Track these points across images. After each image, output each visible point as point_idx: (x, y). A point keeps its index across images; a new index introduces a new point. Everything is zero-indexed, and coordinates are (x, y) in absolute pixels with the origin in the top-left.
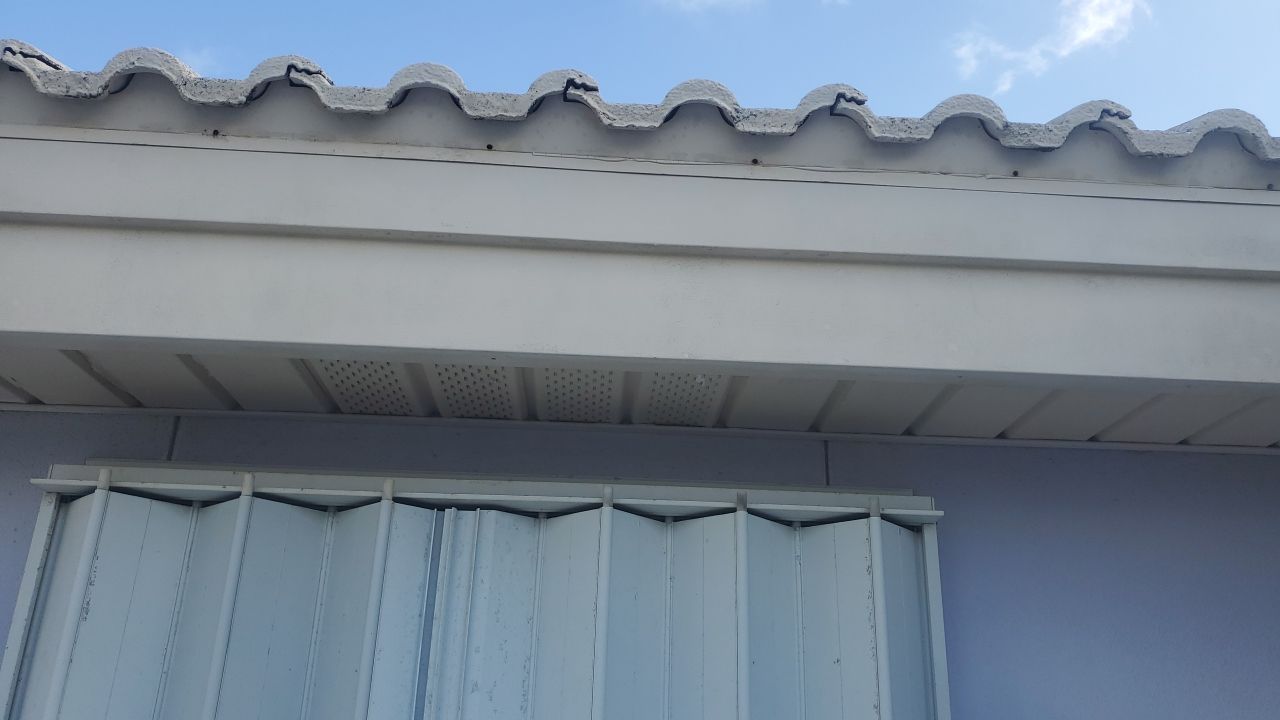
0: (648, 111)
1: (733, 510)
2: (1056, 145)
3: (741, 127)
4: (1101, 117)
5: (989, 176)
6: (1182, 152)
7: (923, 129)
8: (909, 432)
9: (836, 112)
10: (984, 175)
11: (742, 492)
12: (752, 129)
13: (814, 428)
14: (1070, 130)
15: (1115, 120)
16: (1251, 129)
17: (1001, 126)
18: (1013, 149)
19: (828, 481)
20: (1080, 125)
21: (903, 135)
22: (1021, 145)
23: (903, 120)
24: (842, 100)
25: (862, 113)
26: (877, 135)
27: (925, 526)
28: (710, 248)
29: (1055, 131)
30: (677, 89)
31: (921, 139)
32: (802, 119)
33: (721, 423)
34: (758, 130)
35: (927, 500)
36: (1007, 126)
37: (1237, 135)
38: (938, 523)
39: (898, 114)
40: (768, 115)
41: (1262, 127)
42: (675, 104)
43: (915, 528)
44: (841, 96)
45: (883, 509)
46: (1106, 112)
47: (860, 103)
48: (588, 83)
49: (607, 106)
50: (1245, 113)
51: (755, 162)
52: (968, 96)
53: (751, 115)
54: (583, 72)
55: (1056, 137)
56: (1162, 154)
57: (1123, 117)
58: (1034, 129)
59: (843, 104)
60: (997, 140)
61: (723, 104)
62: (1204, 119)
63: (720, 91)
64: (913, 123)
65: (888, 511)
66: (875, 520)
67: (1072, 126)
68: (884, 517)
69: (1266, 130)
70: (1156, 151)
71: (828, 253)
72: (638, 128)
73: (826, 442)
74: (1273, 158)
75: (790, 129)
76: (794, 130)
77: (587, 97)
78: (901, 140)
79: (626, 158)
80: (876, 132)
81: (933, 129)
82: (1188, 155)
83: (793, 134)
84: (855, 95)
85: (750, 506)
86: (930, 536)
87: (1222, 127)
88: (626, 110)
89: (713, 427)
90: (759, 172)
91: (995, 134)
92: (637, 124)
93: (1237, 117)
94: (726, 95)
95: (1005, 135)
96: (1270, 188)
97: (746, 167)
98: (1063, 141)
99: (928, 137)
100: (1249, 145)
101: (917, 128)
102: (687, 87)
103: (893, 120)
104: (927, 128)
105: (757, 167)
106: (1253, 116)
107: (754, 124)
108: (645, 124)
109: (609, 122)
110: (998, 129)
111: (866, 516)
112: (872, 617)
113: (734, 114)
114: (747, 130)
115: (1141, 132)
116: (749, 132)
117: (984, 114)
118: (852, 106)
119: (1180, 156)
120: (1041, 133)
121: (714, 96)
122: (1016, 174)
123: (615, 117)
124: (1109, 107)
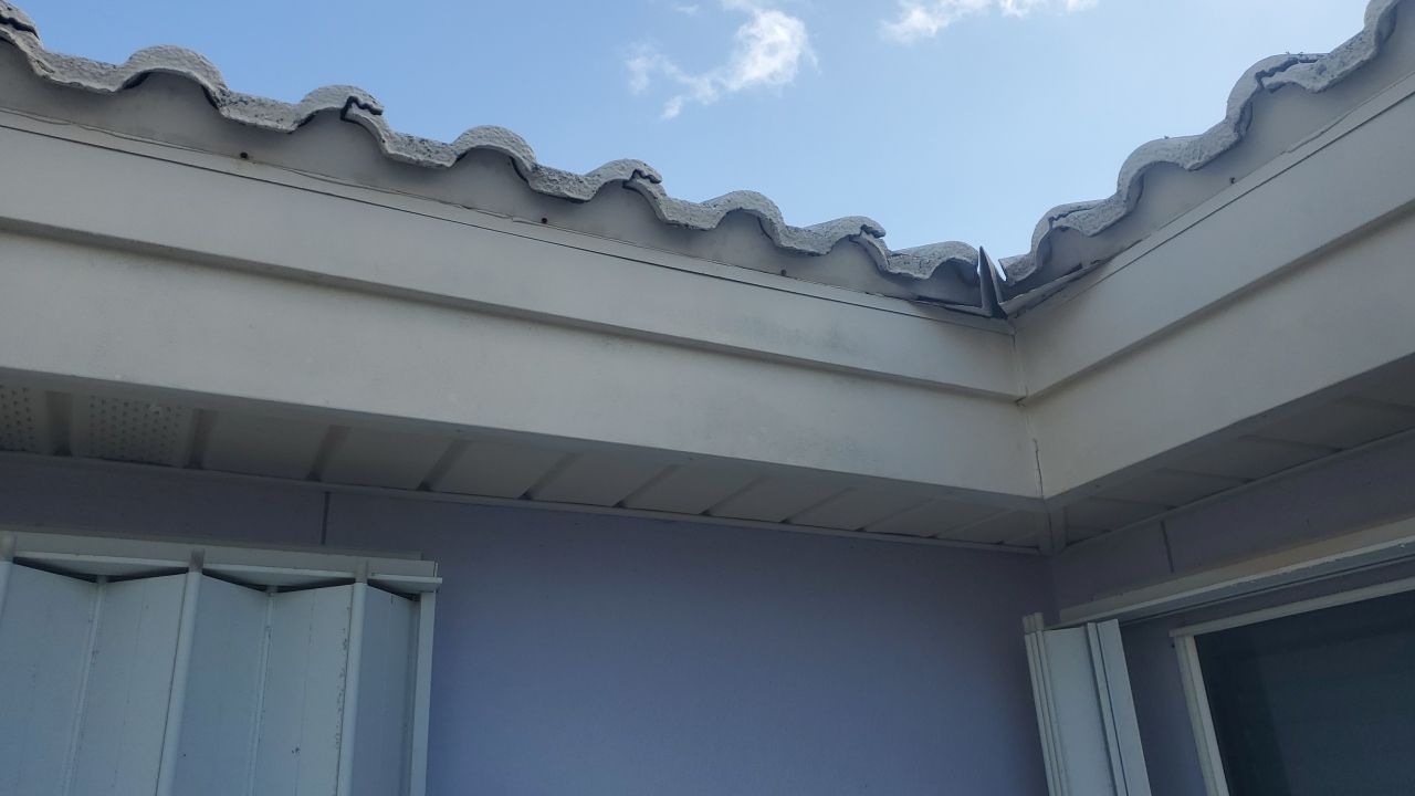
0: (102, 71)
1: (184, 571)
2: (585, 198)
3: (225, 112)
4: (633, 177)
5: (515, 219)
6: (706, 226)
7: (445, 155)
8: (425, 487)
9: (348, 117)
10: (510, 217)
11: (198, 548)
12: (240, 118)
13: (314, 476)
14: (600, 185)
15: (646, 183)
16: (769, 215)
17: (530, 168)
18: (541, 193)
19: (323, 539)
20: (612, 182)
21: (421, 158)
22: (549, 191)
23: (422, 141)
24: (354, 105)
25: (376, 124)
26: (391, 151)
27: (423, 595)
28: (171, 249)
29: (586, 182)
30: (146, 52)
31: (442, 165)
32: (304, 116)
33: (195, 463)
34: (247, 120)
35: (430, 565)
36: (536, 168)
37: (759, 218)
38: (438, 590)
39: (417, 134)
40: (261, 104)
41: (778, 215)
42: (141, 69)
43: (412, 596)
44: (352, 101)
45: (373, 574)
46: (637, 173)
47: (377, 113)
48: (20, 20)
49: (43, 53)
50: (765, 198)
51: (244, 156)
52: (498, 128)
53: (241, 101)
54: (14, 5)
55: (586, 190)
56: (687, 225)
57: (654, 181)
58: (564, 177)
59: (354, 110)
60: (525, 180)
61: (205, 81)
62: (729, 198)
63: (203, 66)
64: (434, 146)
65: (379, 577)
66: (360, 587)
67: (603, 181)
68: (372, 583)
69: (782, 218)
70: (683, 221)
71: (321, 275)
72: (86, 88)
73: (328, 494)
74: (785, 245)
75: (288, 126)
76: (293, 129)
77: (18, 38)
78: (418, 162)
79: (68, 122)
80: (390, 148)
81: (455, 157)
82: (711, 230)
83: (291, 133)
84: (370, 103)
85: (207, 566)
86: (428, 606)
87: (744, 207)
88: (71, 64)
89: (186, 467)
90: (247, 168)
91: (525, 174)
92: (85, 83)
93: (757, 200)
94: (210, 72)
95: (534, 179)
96: (783, 273)
97: (234, 160)
98: (593, 194)
99: (449, 165)
100: (767, 228)
101: (437, 152)
102: (158, 52)
103: (411, 139)
104: (448, 153)
105: (245, 163)
106: (772, 203)
107: (242, 112)
108: (97, 86)
109: (44, 72)
110: (527, 170)
111: (351, 581)
112: (341, 700)
113: (219, 96)
114: (233, 117)
115: (670, 200)
116: (236, 121)
117: (513, 151)
118: (365, 115)
119: (703, 230)
120: (571, 183)
121: (195, 69)
122: (544, 221)
123: (54, 69)
124: (642, 168)
